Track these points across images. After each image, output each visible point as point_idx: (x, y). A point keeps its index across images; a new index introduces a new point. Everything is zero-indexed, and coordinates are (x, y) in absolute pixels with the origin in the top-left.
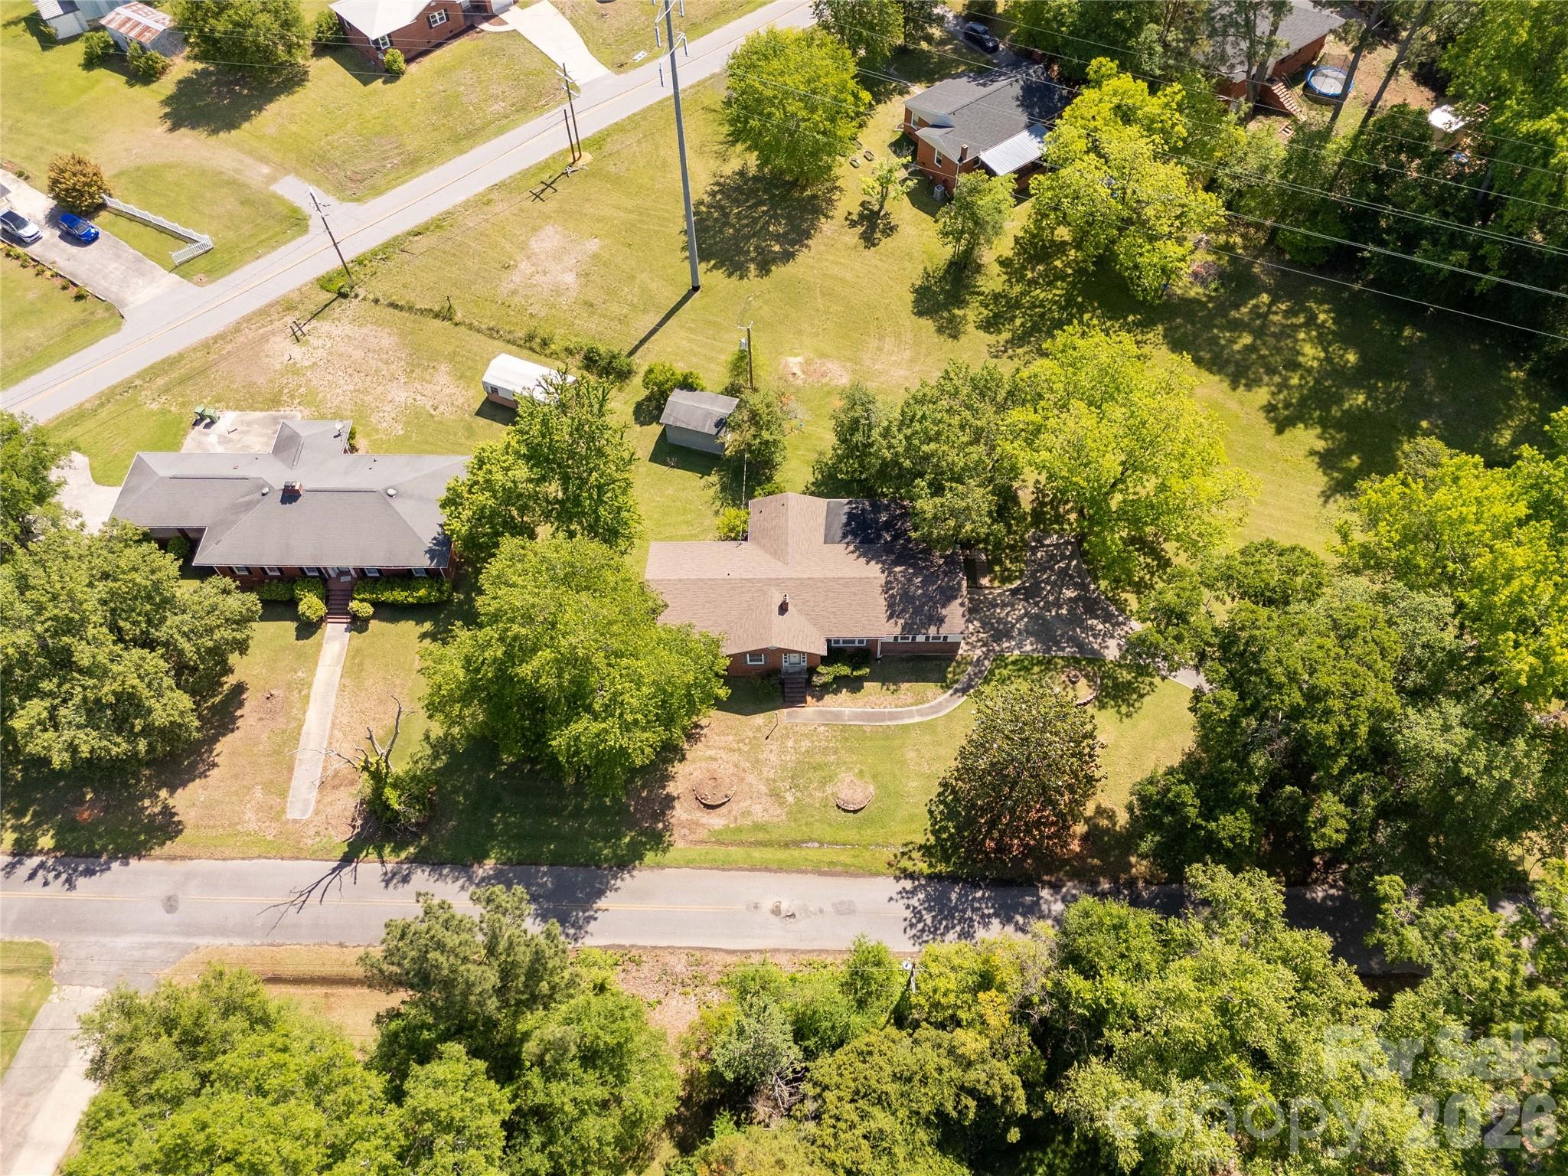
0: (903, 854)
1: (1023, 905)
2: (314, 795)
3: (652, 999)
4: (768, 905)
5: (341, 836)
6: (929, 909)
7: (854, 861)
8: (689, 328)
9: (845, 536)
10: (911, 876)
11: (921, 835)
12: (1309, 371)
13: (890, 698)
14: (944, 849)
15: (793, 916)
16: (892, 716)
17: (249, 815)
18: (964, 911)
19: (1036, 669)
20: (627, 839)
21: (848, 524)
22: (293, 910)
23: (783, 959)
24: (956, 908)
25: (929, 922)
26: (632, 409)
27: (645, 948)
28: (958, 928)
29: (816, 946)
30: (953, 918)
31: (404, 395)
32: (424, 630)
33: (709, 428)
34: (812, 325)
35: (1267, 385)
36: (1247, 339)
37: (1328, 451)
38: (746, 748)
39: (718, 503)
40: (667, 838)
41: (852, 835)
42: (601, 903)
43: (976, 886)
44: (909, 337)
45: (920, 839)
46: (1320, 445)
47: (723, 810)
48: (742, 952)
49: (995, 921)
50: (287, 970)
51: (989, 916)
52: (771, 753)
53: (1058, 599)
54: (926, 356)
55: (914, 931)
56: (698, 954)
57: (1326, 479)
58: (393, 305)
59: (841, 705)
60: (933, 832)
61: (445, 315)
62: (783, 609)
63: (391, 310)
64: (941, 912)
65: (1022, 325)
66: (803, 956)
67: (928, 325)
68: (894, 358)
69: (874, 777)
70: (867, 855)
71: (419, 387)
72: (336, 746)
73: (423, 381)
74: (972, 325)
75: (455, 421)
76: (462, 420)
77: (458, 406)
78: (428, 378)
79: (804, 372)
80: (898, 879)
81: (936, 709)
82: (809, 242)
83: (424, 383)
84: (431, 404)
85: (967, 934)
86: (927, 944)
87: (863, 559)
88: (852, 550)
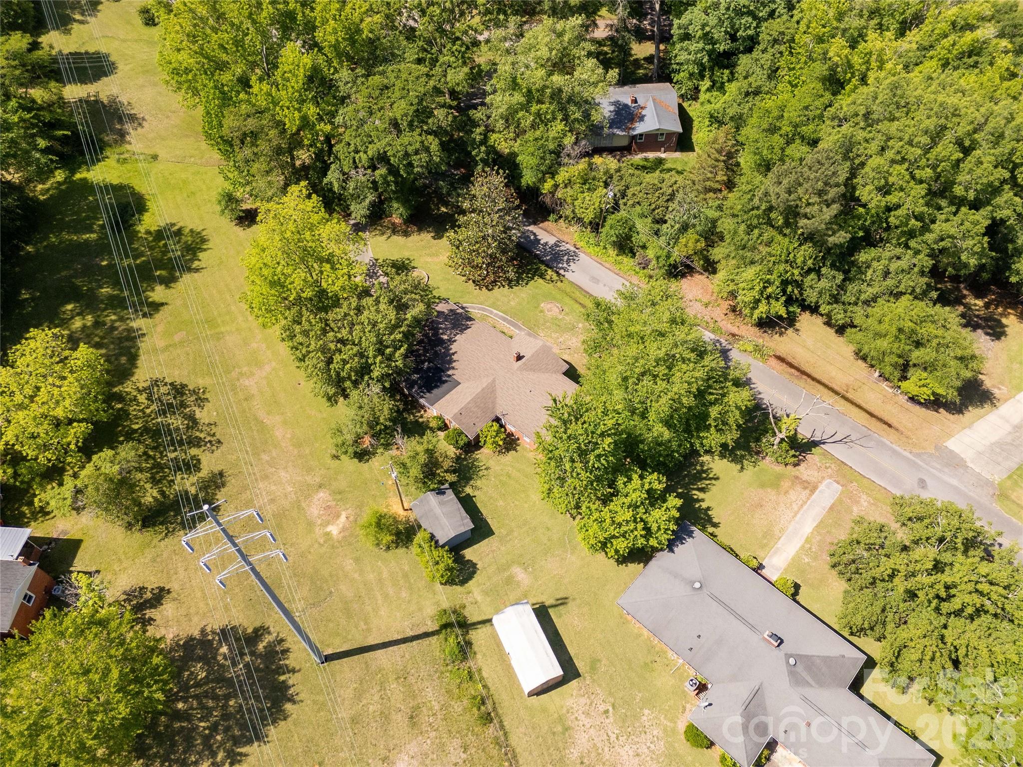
0: (552, 281)
1: (526, 240)
2: (822, 487)
3: (698, 304)
5: (814, 457)
6: (562, 260)
7: (575, 291)
8: (366, 623)
9: (446, 381)
10: (558, 274)
11: (539, 281)
12: (97, 317)
14: (535, 272)
16: (504, 319)
17: (864, 503)
18: (550, 252)
22: (853, 438)
24: (552, 254)
25: (566, 257)
26: (471, 583)
28: (558, 249)
29: (617, 277)
30: (556, 252)
32: (714, 529)
33: (451, 495)
37: (161, 284)
39: (481, 473)
43: (536, 255)
45: (541, 281)
46: (159, 288)
49: (542, 242)
51: (542, 245)
54: (254, 474)
55: (575, 258)
57: (184, 276)
60: (533, 279)
64: (558, 257)
68: (273, 488)
70: (568, 290)
71: (606, 749)
72: (800, 503)
73: (599, 754)
74: (201, 475)
75: (600, 686)
76: (594, 681)
77: (588, 697)
78: (593, 755)
79: (338, 516)
80: (564, 276)
81: (484, 310)
82: (196, 633)
83: (600, 751)
84: (608, 721)
85: (556, 245)
86: (574, 252)
87: (455, 357)
88: (453, 368)
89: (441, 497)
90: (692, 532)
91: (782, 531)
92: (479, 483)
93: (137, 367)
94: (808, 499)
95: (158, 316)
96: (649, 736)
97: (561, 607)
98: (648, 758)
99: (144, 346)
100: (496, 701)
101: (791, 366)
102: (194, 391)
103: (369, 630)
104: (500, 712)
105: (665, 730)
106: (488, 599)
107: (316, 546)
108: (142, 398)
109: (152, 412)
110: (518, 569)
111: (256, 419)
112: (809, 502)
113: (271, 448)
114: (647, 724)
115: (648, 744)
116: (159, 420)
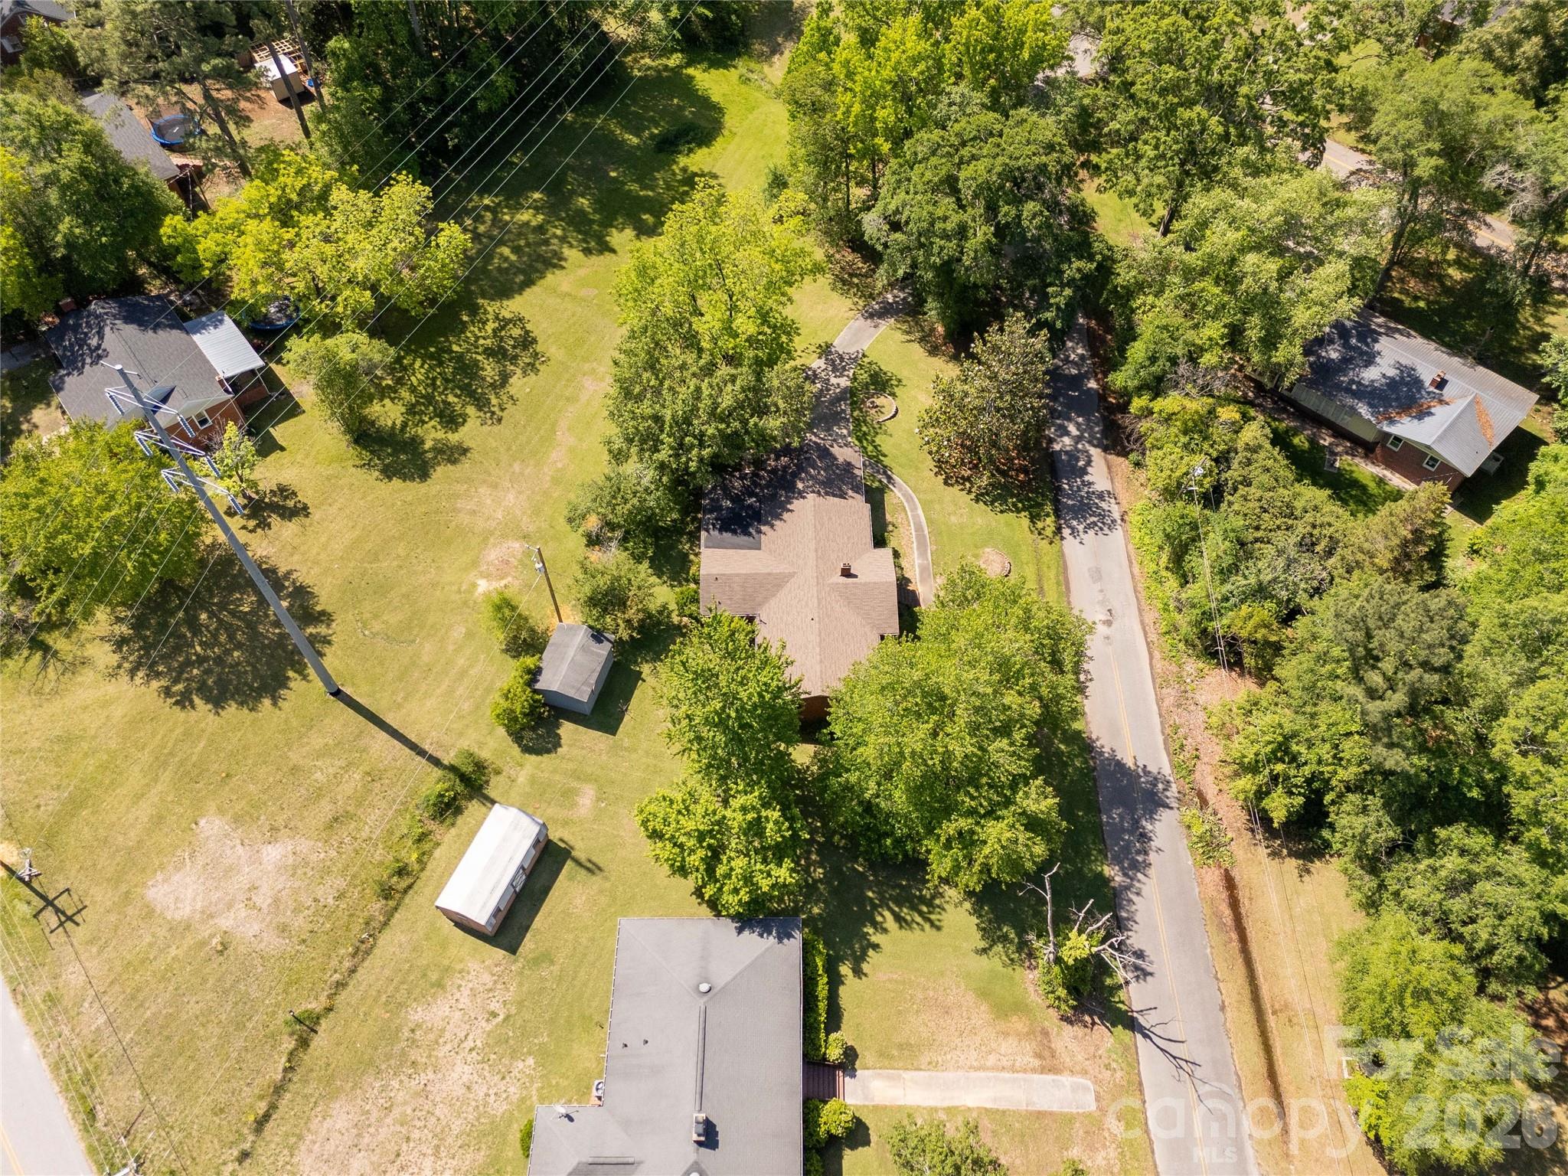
0: (1040, 533)
1: (1069, 461)
2: (1066, 1079)
3: (1203, 716)
4: (1104, 629)
5: (1106, 1038)
6: (1085, 519)
7: (1053, 568)
8: (405, 699)
9: (750, 534)
10: (1058, 530)
11: (1024, 520)
12: (547, 222)
14: (1031, 507)
15: (1110, 611)
16: (919, 528)
17: (1100, 1159)
18: (1082, 497)
19: (864, 429)
20: (1062, 747)
21: (734, 532)
22: (1199, 1072)
23: (1149, 618)
24: (1080, 501)
25: (1095, 519)
26: (533, 758)
27: (1162, 722)
28: (1097, 501)
29: (1131, 594)
30: (1088, 503)
31: (458, 1069)
32: (850, 973)
33: (604, 650)
34: (424, 572)
35: (560, 248)
37: (636, 229)
42: (1129, 763)
43: (1059, 489)
44: (459, 488)
45: (1026, 521)
46: (630, 232)
48: (1149, 647)
49: (1086, 478)
50: (1259, 1064)
51: (1083, 482)
54: (490, 474)
55: (1105, 529)
56: (1159, 680)
59: (913, 569)
60: (1018, 512)
62: (849, 575)
64: (1085, 511)
65: (457, 397)
66: (1143, 604)
67: (442, 471)
68: (489, 501)
69: (977, 547)
70: (1045, 559)
71: (449, 1047)
72: (1004, 1062)
73: (437, 1042)
74: (450, 436)
75: (521, 984)
76: (521, 974)
77: (495, 982)
78: (431, 1037)
79: (501, 577)
80: (1062, 538)
81: (909, 499)
82: (282, 570)
83: (441, 1041)
84: (484, 1024)
85: (1101, 496)
86: (1114, 521)
87: (785, 516)
88: (772, 526)
89: (592, 643)
90: (789, 936)
91: (933, 1065)
93: (521, 294)
94: (1025, 1071)
95: (594, 259)
96: (502, 1086)
97: (583, 872)
98: (474, 1104)
99: (552, 278)
100: (415, 887)
101: (1234, 904)
102: (537, 354)
103: (400, 706)
104: (407, 900)
105: (523, 1100)
106: (527, 789)
107: (454, 588)
108: (490, 326)
109: (483, 345)
110: (592, 792)
111: (554, 425)
112: (1021, 1075)
113: (532, 462)
114: (515, 1073)
115: (491, 1092)
116: (479, 358)
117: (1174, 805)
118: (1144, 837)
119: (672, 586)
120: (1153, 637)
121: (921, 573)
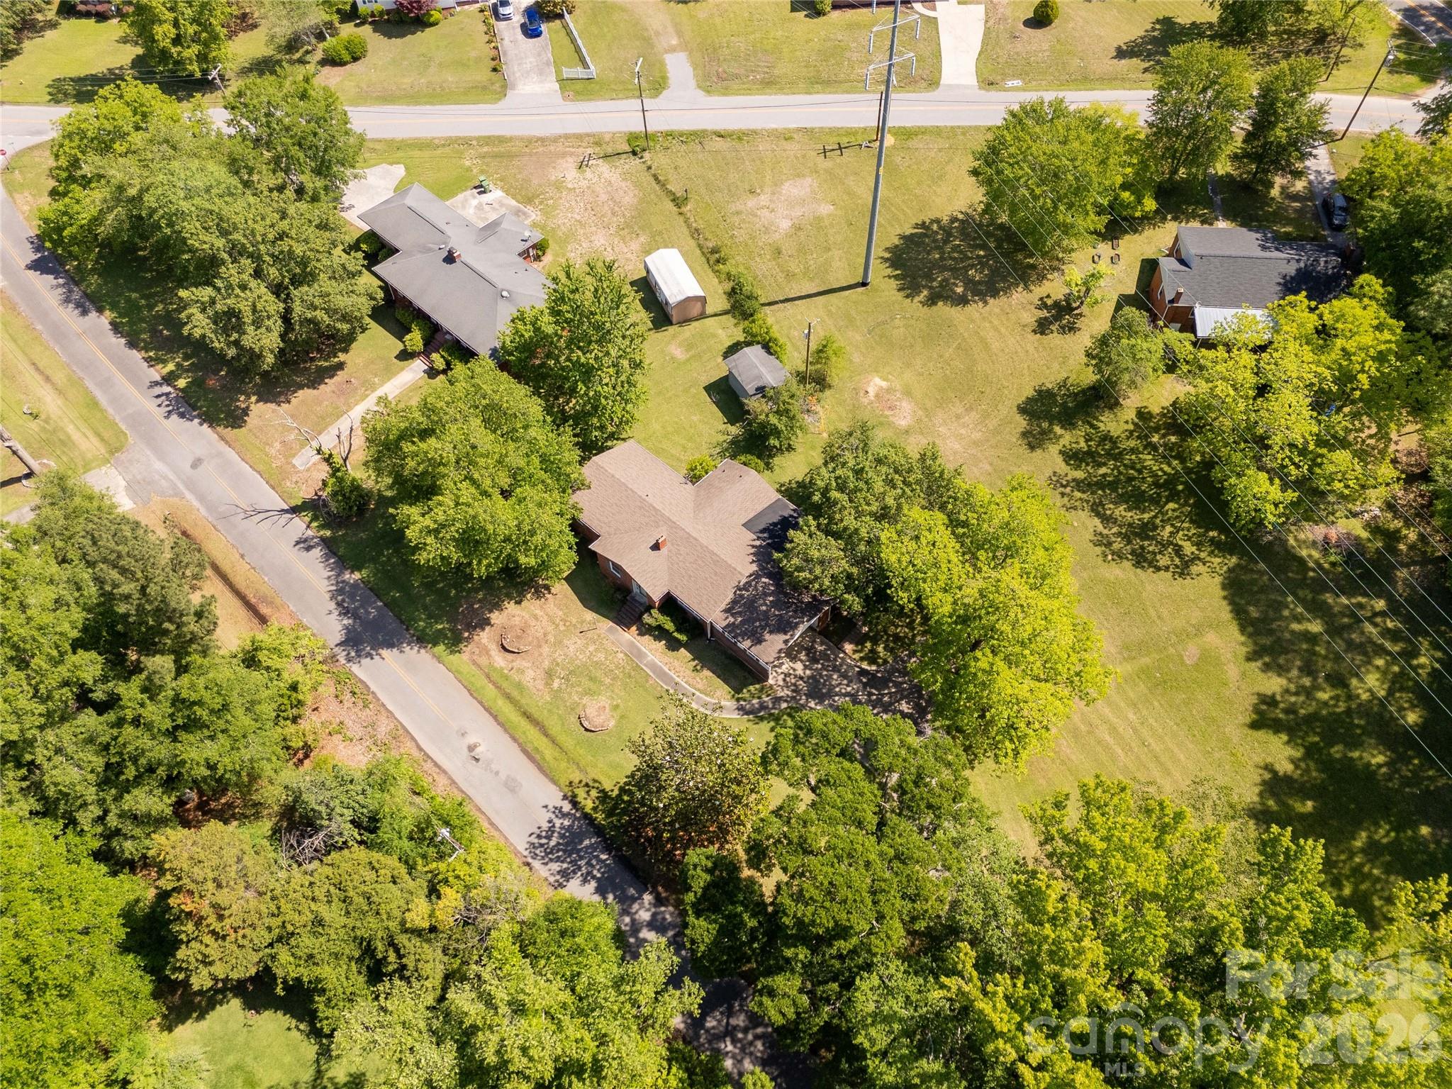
0: (587, 785)
1: (624, 891)
2: (316, 458)
3: (350, 735)
4: (471, 740)
5: (305, 493)
6: (562, 836)
7: (552, 762)
8: (829, 311)
10: (575, 804)
11: (611, 784)
12: (1350, 697)
13: (689, 672)
14: (615, 807)
15: (477, 760)
16: (677, 687)
17: (278, 444)
18: (581, 858)
20: (440, 627)
21: (775, 524)
22: (242, 516)
23: (442, 781)
24: (578, 851)
25: (552, 843)
26: (730, 343)
27: (378, 700)
28: (565, 865)
29: (470, 792)
30: (570, 856)
31: (602, 241)
33: (750, 388)
34: (924, 365)
35: (1290, 680)
36: (1316, 627)
37: (1288, 779)
38: (562, 628)
40: (462, 646)
41: (567, 741)
42: (385, 652)
43: (608, 849)
44: (993, 423)
45: (608, 785)
46: (1285, 767)
47: (510, 656)
48: (426, 754)
49: (593, 884)
51: (594, 877)
52: (574, 645)
53: (891, 704)
54: (992, 447)
55: (536, 841)
56: (401, 732)
57: (1256, 799)
58: (656, 177)
59: (651, 650)
60: (622, 790)
61: (678, 202)
62: (656, 547)
63: (652, 179)
64: (567, 844)
65: (1104, 476)
66: (455, 791)
67: (1021, 423)
68: (963, 431)
69: (622, 717)
70: (564, 765)
71: (616, 243)
73: (622, 240)
74: (1058, 447)
78: (627, 239)
79: (877, 396)
80: (565, 798)
85: (566, 875)
86: (535, 856)
88: (753, 546)
92: (721, 438)
93: (1225, 598)
98: (583, 240)
99: (1237, 639)
100: (705, 263)
102: (1121, 558)
103: (828, 307)
106: (712, 330)
108: (1189, 548)
109: (1163, 527)
110: (680, 356)
116: (1146, 516)
117: (337, 650)
118: (345, 612)
119: (782, 485)
120: (428, 766)
121: (639, 650)
